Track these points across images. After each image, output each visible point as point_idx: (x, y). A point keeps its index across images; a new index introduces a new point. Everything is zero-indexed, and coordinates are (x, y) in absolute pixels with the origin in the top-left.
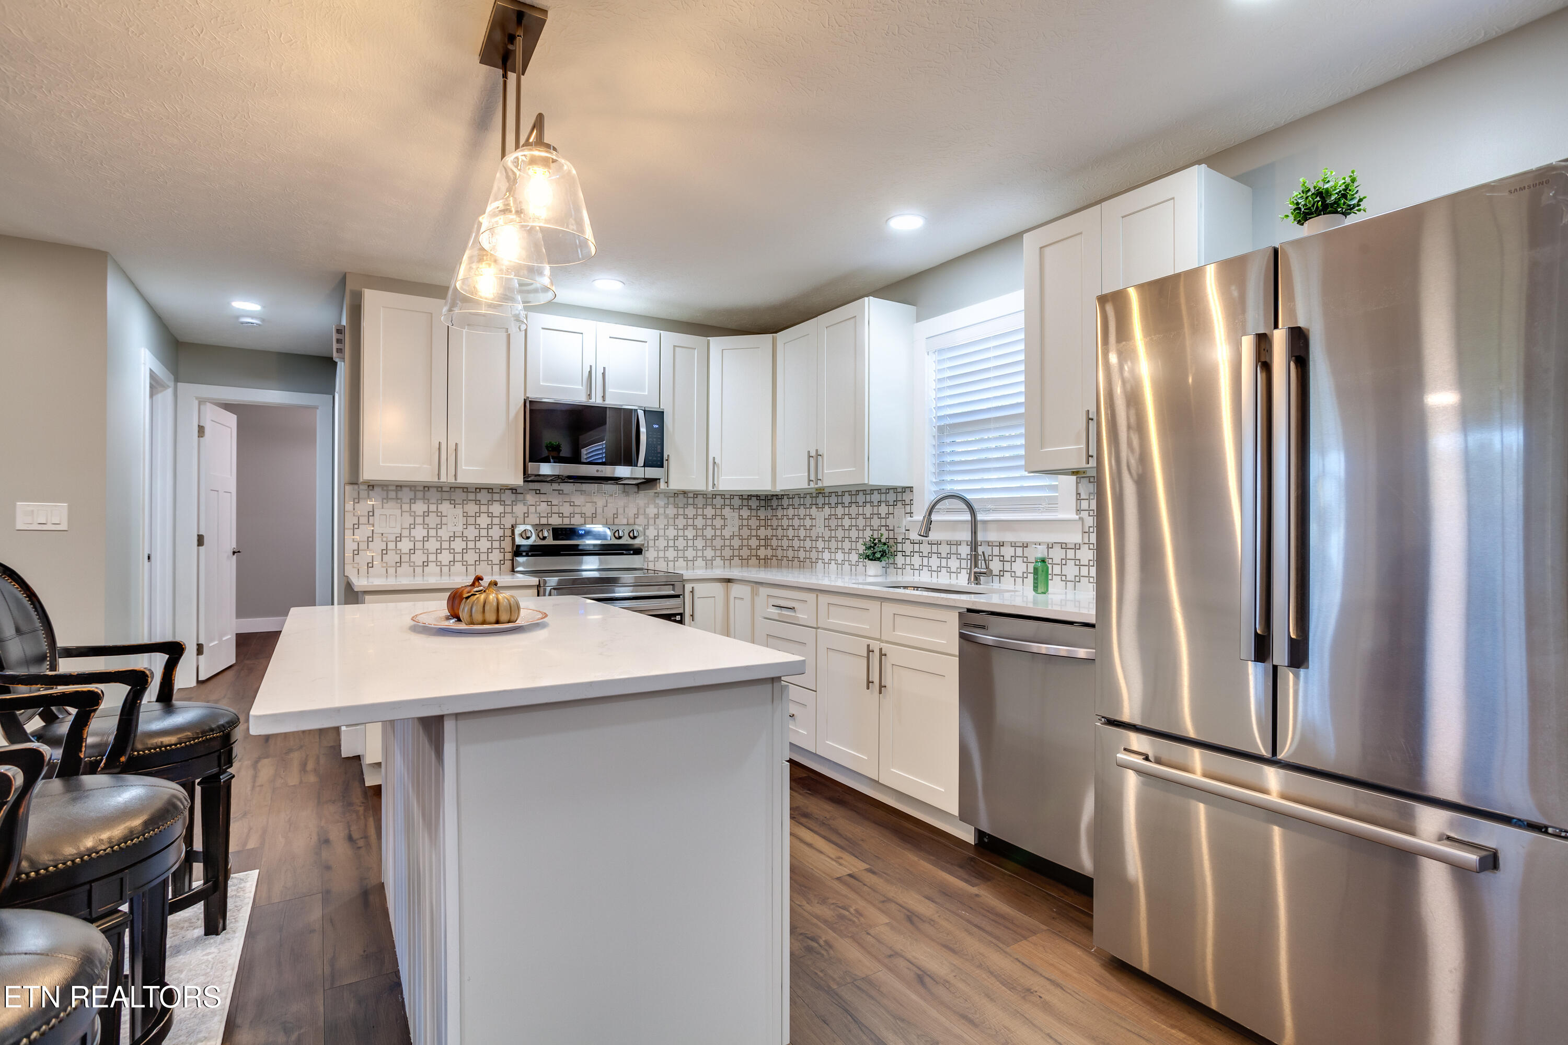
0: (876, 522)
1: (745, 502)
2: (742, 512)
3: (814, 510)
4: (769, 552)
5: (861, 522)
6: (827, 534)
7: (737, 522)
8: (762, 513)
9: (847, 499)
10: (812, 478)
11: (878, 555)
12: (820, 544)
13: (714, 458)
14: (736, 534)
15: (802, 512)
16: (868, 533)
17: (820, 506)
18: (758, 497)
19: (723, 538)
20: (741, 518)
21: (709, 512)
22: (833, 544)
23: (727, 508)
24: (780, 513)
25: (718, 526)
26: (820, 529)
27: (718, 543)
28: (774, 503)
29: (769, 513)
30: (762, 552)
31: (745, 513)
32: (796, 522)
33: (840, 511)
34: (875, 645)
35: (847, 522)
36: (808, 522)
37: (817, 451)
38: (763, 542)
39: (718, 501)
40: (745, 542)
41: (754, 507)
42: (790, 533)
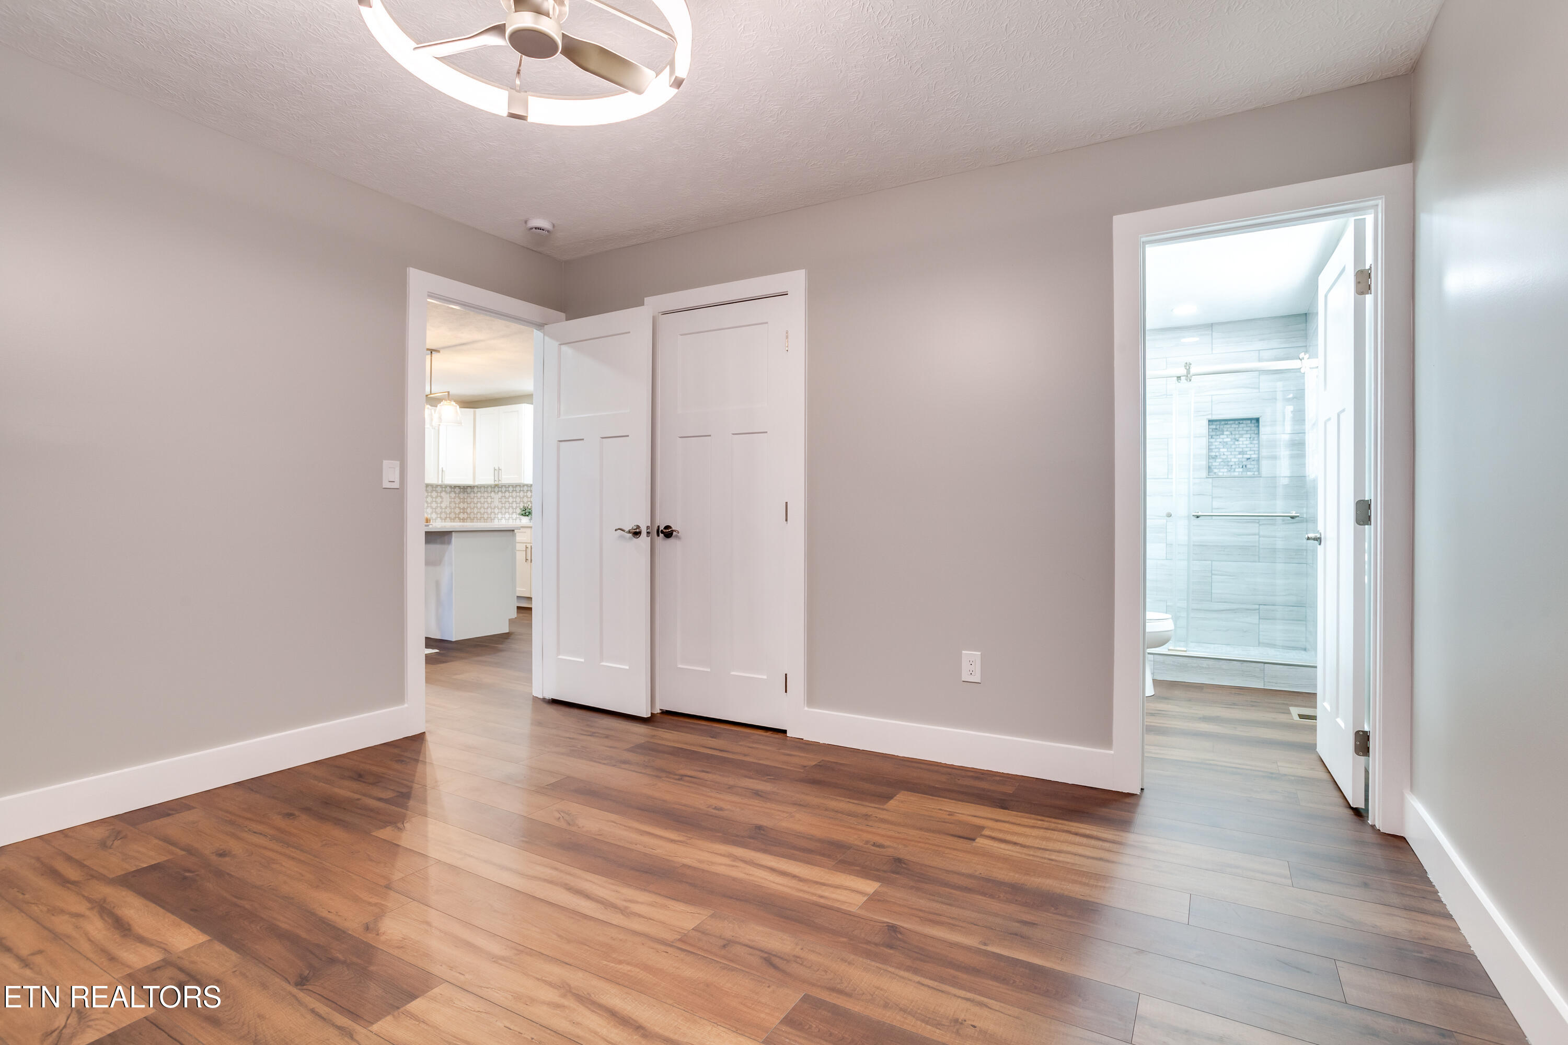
0: (525, 500)
1: (453, 490)
2: (451, 495)
3: (493, 494)
4: (465, 516)
5: (518, 500)
6: (500, 505)
7: (449, 500)
8: (462, 496)
9: (511, 489)
10: (496, 479)
11: (527, 514)
12: (496, 511)
13: (442, 468)
14: (448, 506)
15: (486, 495)
16: (522, 506)
17: (496, 492)
18: (459, 487)
19: (441, 508)
20: (450, 497)
21: (434, 494)
22: (504, 510)
23: (444, 493)
24: (472, 495)
25: (439, 502)
26: (496, 503)
27: (439, 510)
28: (469, 490)
29: (466, 495)
30: (461, 516)
31: (453, 495)
32: (482, 500)
33: (507, 494)
34: (529, 546)
35: (511, 500)
36: (489, 500)
37: (499, 468)
38: (462, 511)
39: (439, 489)
41: (457, 492)
42: (479, 505)
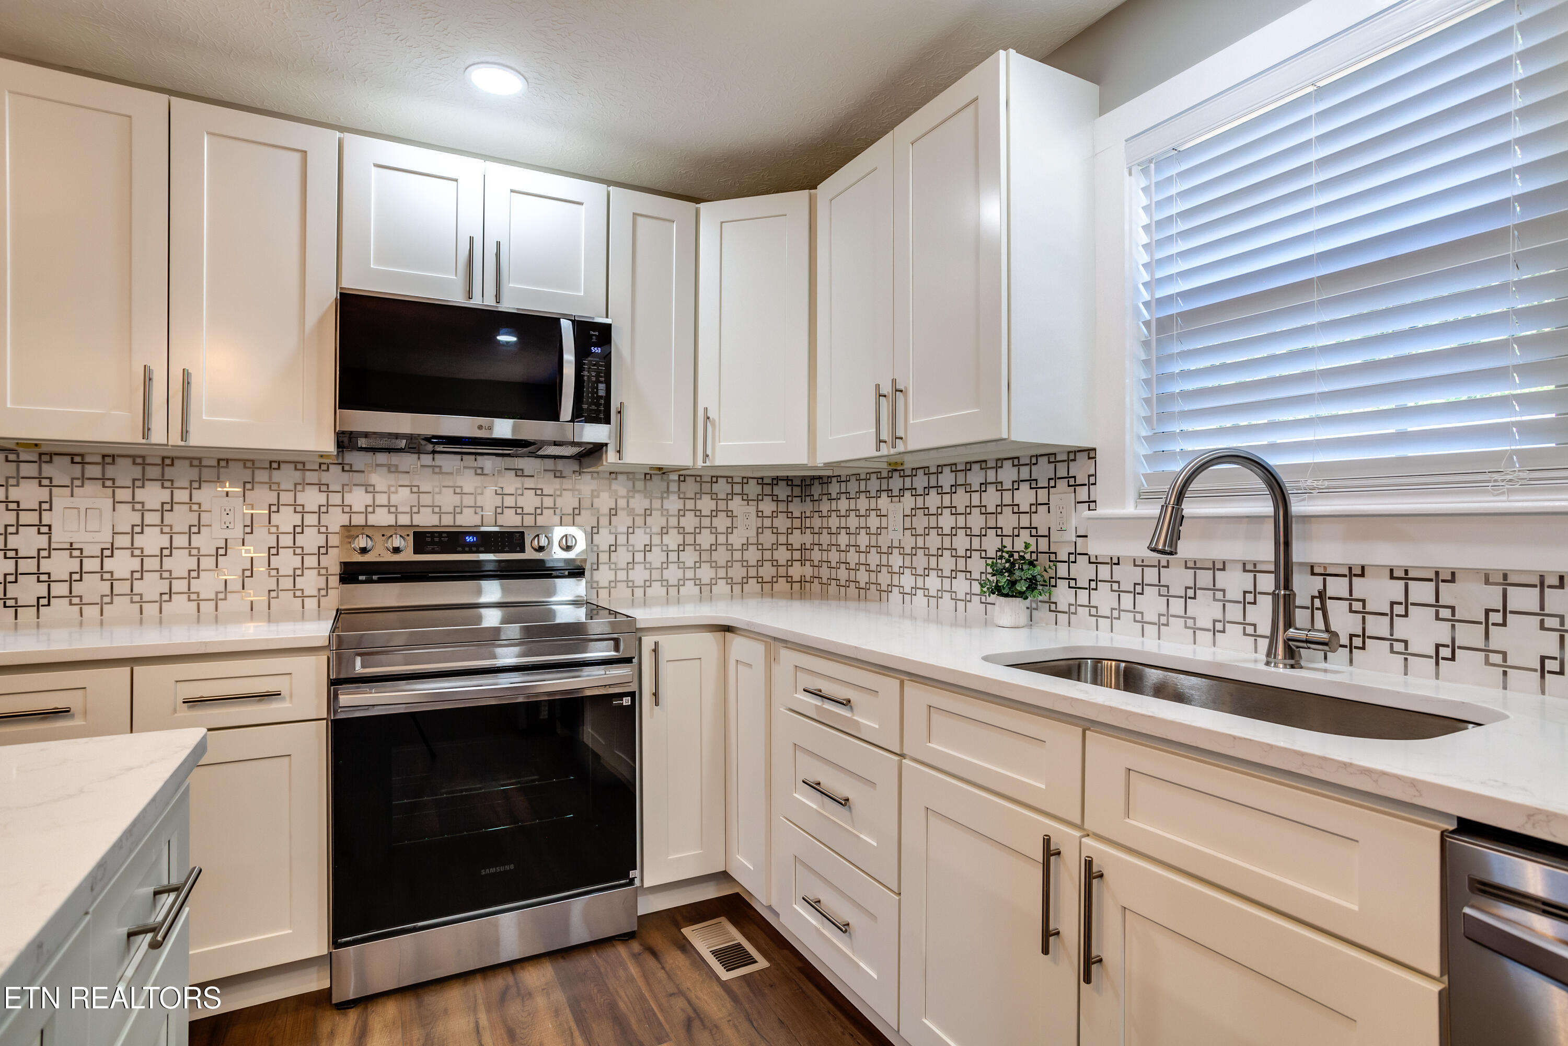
0: (1007, 521)
1: (767, 490)
3: (883, 502)
4: (808, 571)
5: (976, 521)
6: (909, 542)
7: (754, 522)
8: (796, 508)
9: (947, 479)
10: (884, 436)
11: (1022, 587)
12: (896, 560)
13: (706, 409)
14: (753, 540)
15: (863, 504)
16: (992, 544)
17: (896, 493)
18: (788, 479)
19: (730, 548)
20: (760, 514)
21: (706, 504)
22: (920, 561)
23: (737, 500)
24: (825, 507)
25: (722, 529)
26: (895, 533)
27: (721, 556)
28: (816, 490)
29: (808, 507)
30: (796, 571)
31: (768, 507)
32: (853, 522)
33: (933, 500)
35: (947, 521)
36: (873, 522)
37: (894, 381)
38: (797, 555)
39: (722, 488)
40: (767, 555)
41: (782, 497)
42: (843, 539)
